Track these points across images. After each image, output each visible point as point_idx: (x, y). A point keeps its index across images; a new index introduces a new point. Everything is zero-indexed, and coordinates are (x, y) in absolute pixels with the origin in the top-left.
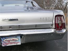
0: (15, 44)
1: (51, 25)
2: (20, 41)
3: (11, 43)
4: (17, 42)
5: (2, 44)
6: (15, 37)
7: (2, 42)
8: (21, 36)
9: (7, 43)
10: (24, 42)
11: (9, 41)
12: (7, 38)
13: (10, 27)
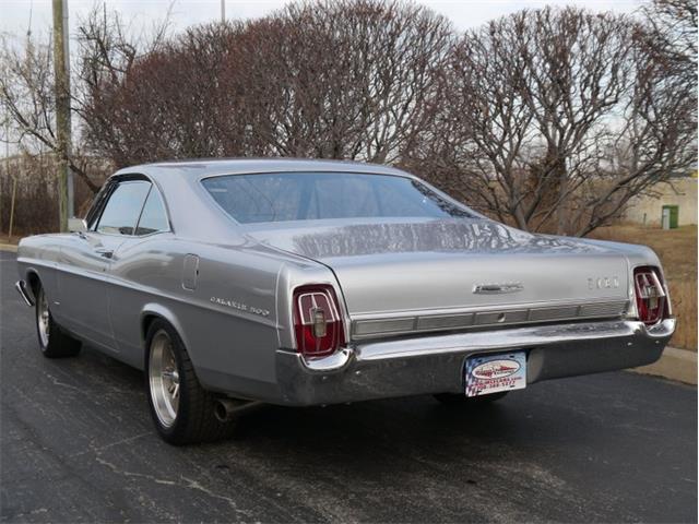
0: (507, 388)
2: (523, 374)
3: (495, 383)
4: (514, 376)
5: (465, 384)
6: (508, 356)
7: (467, 379)
8: (528, 350)
9: (484, 382)
11: (489, 374)
12: (484, 360)
13: (500, 316)
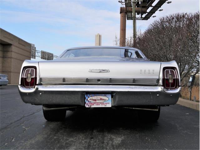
0: (103, 106)
1: (157, 80)
2: (110, 102)
3: (98, 104)
4: (106, 102)
5: (85, 103)
6: (103, 95)
7: (86, 101)
8: (112, 93)
9: (93, 103)
10: (116, 104)
11: (95, 100)
12: (93, 95)
13: (99, 80)
